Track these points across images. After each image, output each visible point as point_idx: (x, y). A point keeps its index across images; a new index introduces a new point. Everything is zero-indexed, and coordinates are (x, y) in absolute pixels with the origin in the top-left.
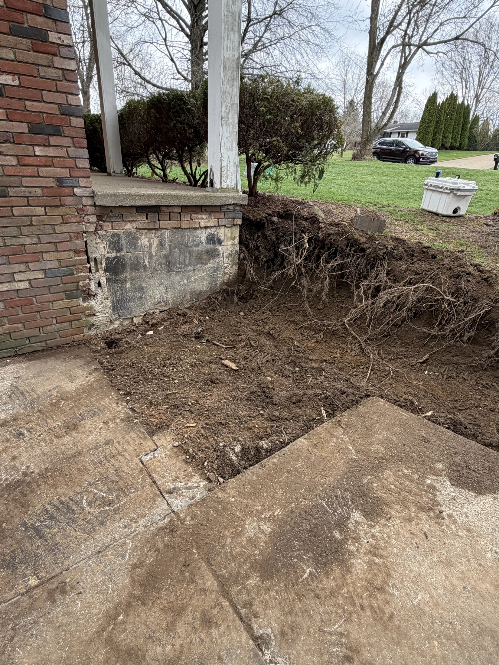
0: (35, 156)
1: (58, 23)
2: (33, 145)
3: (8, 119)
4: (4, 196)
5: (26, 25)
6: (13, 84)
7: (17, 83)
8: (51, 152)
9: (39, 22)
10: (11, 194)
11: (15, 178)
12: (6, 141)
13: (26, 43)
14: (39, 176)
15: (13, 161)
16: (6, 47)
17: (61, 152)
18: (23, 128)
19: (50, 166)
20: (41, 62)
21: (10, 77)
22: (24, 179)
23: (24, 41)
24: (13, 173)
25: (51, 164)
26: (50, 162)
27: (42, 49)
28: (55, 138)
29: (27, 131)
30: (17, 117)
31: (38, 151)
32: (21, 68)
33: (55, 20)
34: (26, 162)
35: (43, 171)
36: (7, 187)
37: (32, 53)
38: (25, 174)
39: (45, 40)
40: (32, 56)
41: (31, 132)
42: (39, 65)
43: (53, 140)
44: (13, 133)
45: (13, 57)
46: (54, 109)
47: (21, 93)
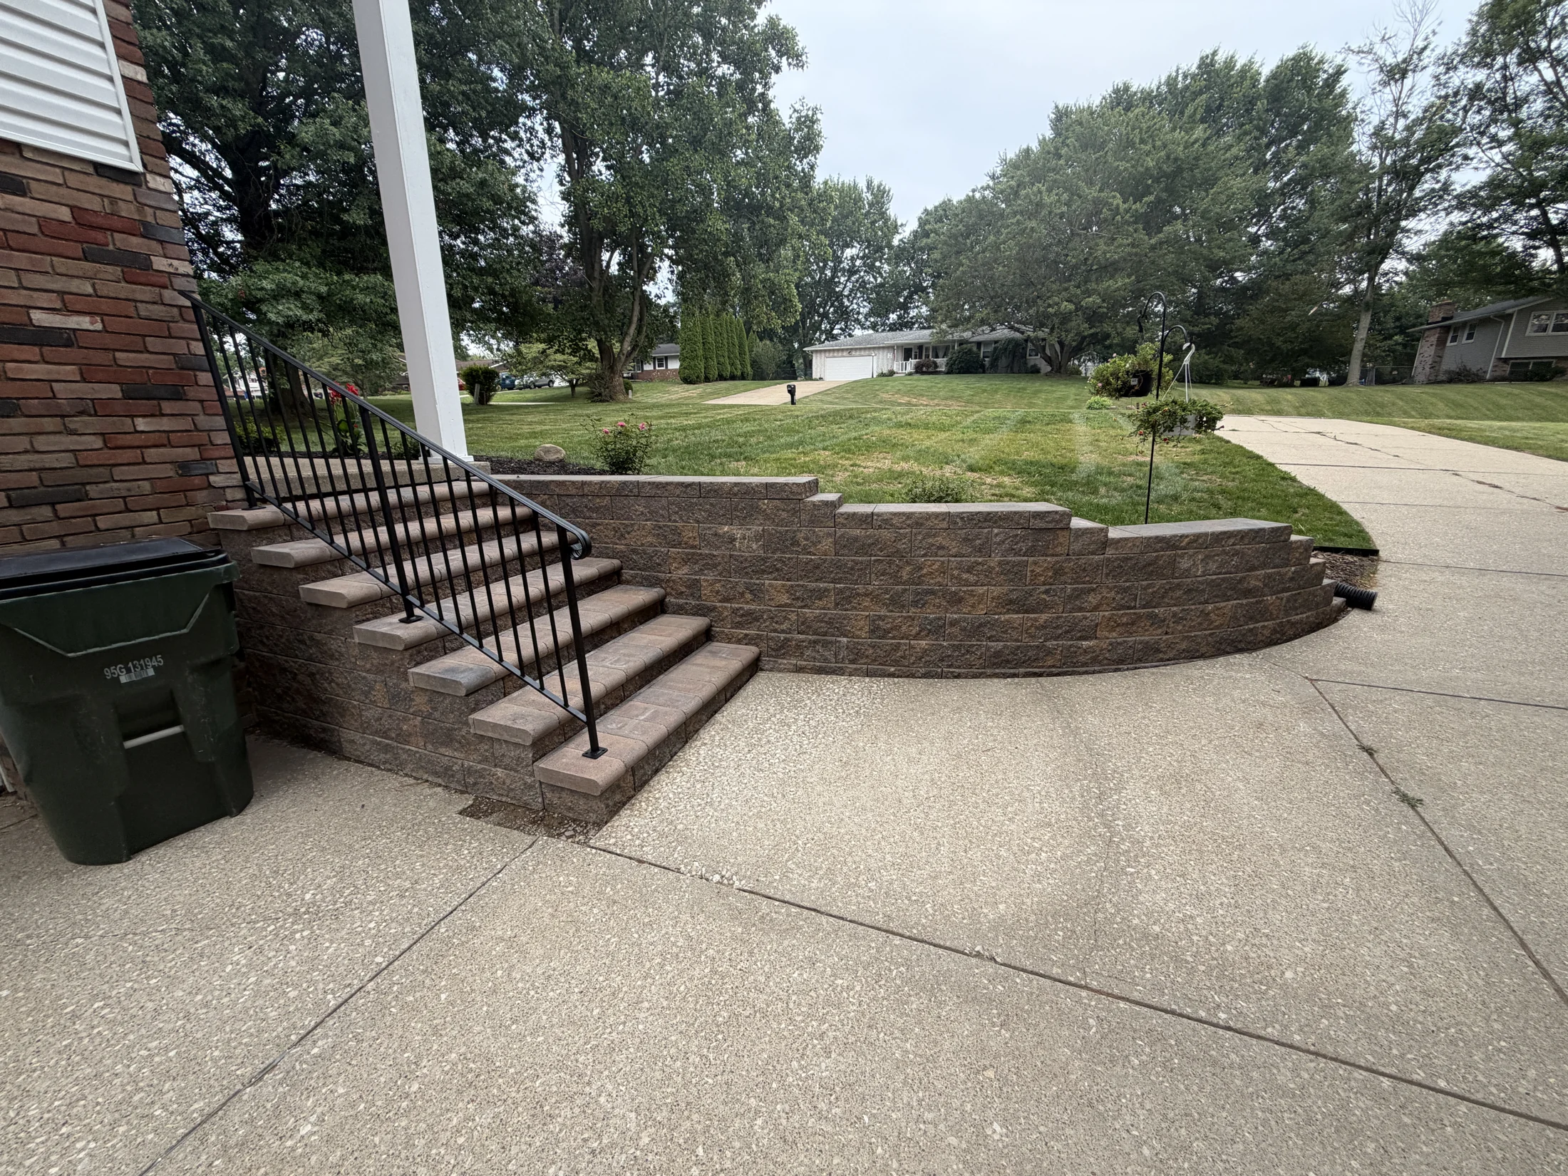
0: (137, 432)
1: (168, 246)
2: (132, 417)
3: (84, 380)
4: (79, 500)
5: (111, 247)
6: (91, 328)
7: (99, 326)
8: (165, 424)
9: (136, 244)
10: (92, 495)
11: (101, 469)
12: (82, 413)
13: (113, 271)
14: (145, 463)
15: (98, 443)
16: (77, 277)
17: (185, 424)
18: (115, 391)
19: (164, 446)
20: (139, 297)
21: (87, 319)
22: (116, 470)
23: (110, 268)
24: (96, 462)
25: (166, 442)
26: (165, 440)
27: (142, 280)
28: (173, 403)
29: (120, 395)
30: (100, 376)
31: (142, 424)
32: (105, 306)
33: (161, 242)
34: (119, 443)
35: (151, 454)
36: (84, 484)
37: (123, 284)
38: (119, 461)
39: (148, 266)
40: (124, 289)
41: (126, 396)
42: (136, 301)
43: (167, 407)
44: (92, 400)
45: (90, 290)
46: (166, 362)
47: (109, 340)
